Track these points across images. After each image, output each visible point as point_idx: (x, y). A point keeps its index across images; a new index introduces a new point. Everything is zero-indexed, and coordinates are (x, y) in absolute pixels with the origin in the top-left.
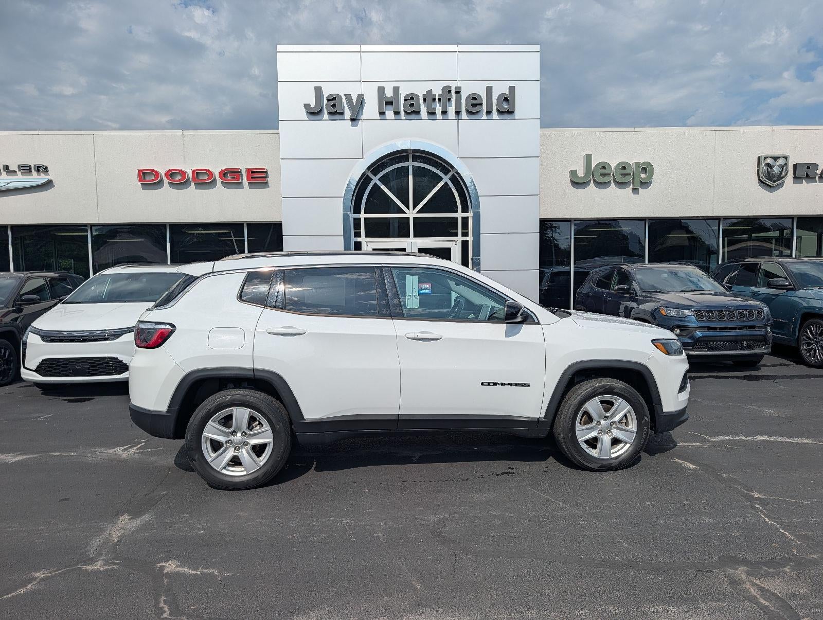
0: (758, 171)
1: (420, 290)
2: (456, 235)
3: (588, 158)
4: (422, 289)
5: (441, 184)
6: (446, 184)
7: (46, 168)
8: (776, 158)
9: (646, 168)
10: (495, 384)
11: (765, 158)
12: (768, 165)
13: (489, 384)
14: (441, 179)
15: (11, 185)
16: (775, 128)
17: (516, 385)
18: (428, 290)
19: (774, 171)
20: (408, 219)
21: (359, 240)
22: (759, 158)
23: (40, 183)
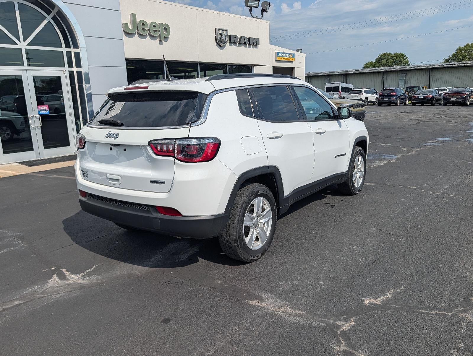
0: (216, 37)
1: (39, 111)
2: (63, 65)
3: (133, 16)
4: (41, 110)
5: (45, 22)
6: (49, 23)
8: (223, 30)
9: (166, 28)
11: (219, 30)
12: (221, 34)
14: (45, 18)
16: (221, 13)
19: (223, 38)
20: (20, 49)
22: (215, 29)
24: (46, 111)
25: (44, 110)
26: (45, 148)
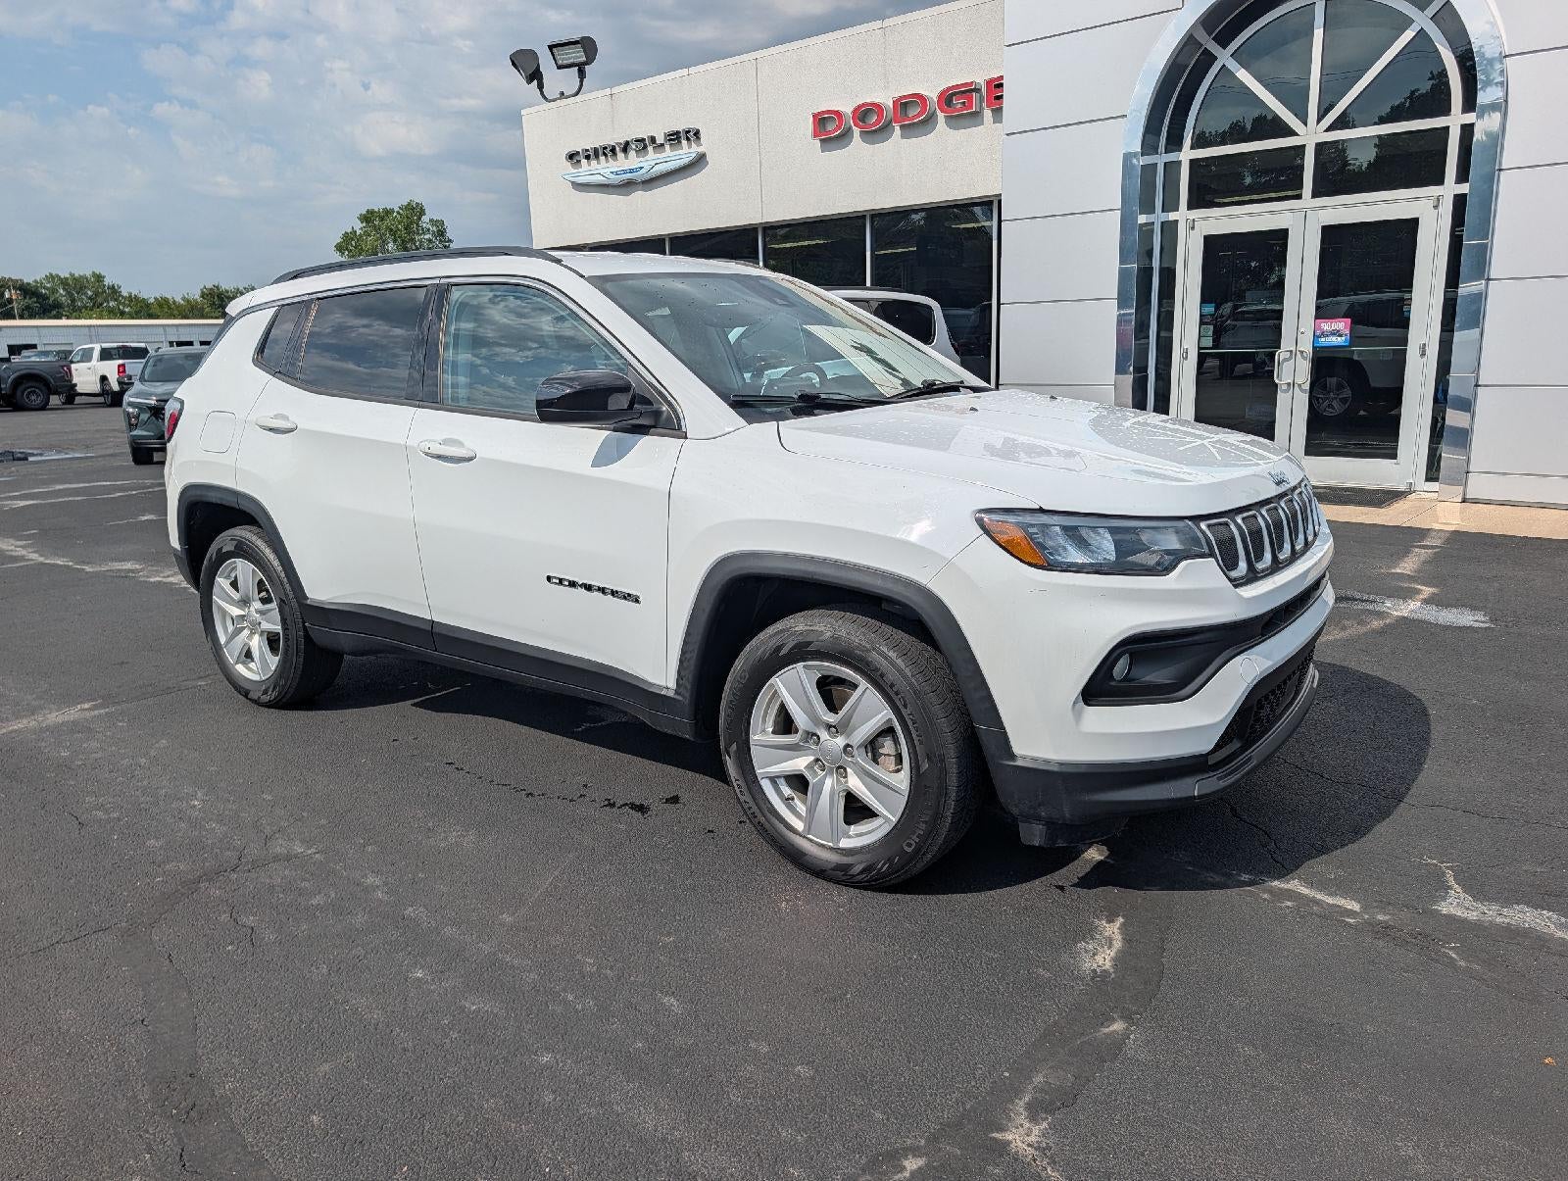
1: (1317, 337)
2: (1439, 180)
4: (1323, 334)
5: (1408, 35)
6: (1421, 32)
7: (697, 133)
10: (572, 584)
13: (561, 581)
14: (1408, 22)
15: (657, 168)
17: (614, 593)
18: (1341, 336)
20: (1300, 150)
21: (1172, 216)
23: (686, 161)
24: (1339, 339)
25: (1337, 333)
26: (1307, 453)
